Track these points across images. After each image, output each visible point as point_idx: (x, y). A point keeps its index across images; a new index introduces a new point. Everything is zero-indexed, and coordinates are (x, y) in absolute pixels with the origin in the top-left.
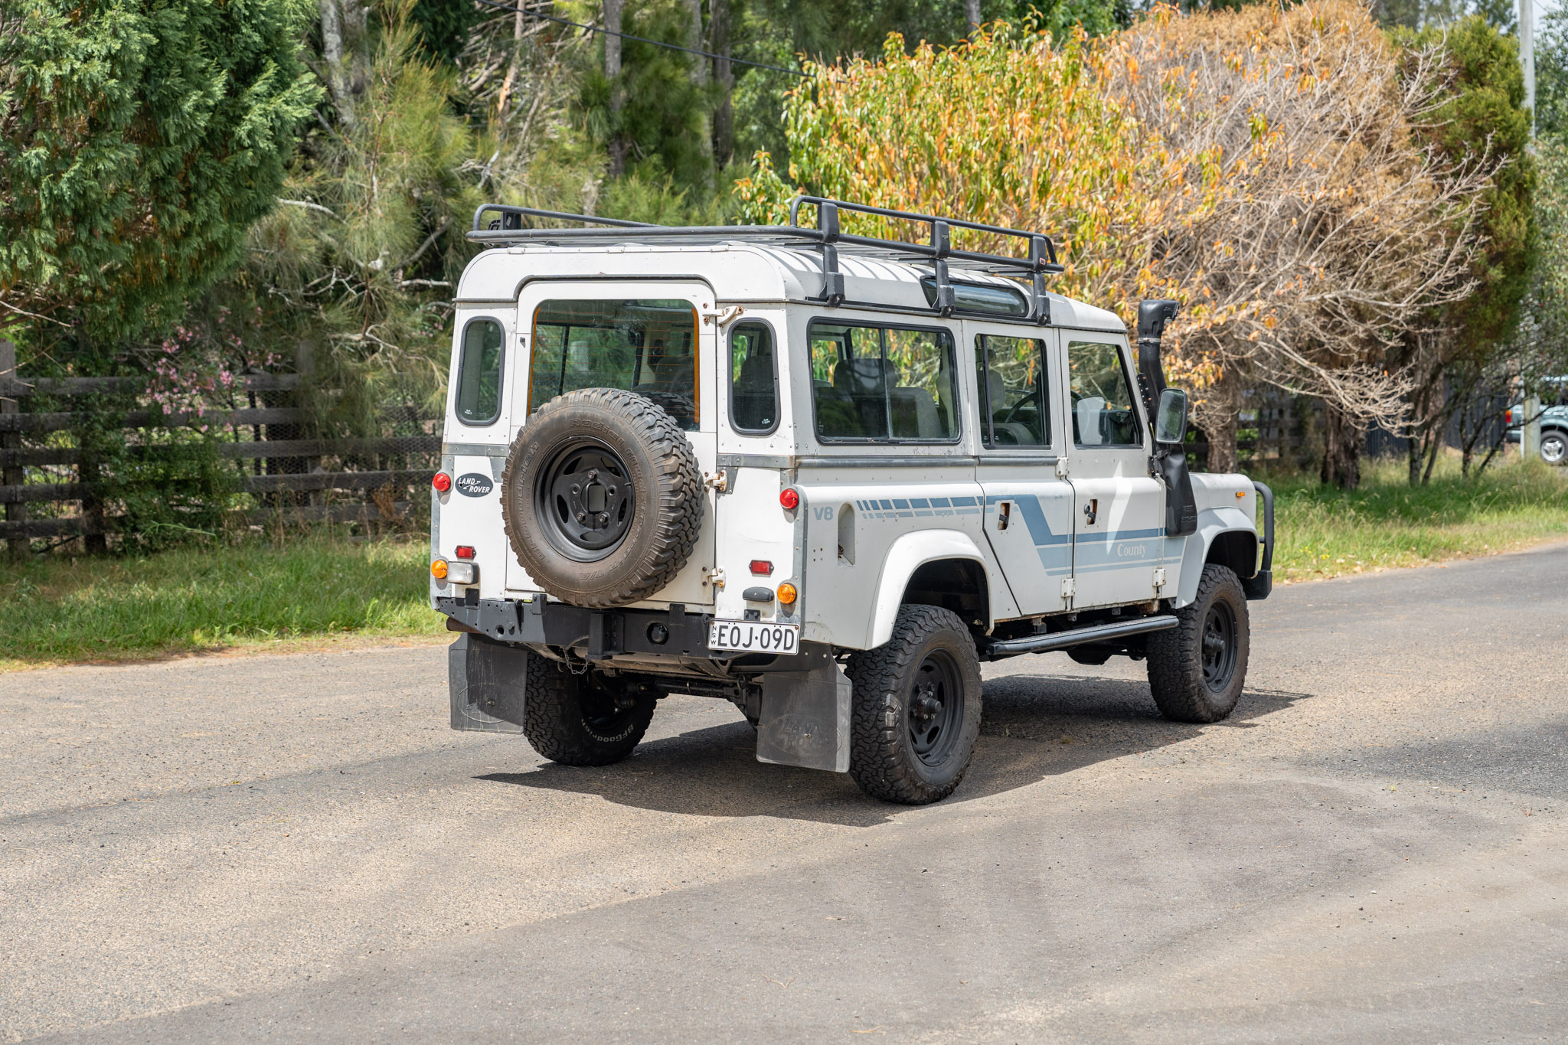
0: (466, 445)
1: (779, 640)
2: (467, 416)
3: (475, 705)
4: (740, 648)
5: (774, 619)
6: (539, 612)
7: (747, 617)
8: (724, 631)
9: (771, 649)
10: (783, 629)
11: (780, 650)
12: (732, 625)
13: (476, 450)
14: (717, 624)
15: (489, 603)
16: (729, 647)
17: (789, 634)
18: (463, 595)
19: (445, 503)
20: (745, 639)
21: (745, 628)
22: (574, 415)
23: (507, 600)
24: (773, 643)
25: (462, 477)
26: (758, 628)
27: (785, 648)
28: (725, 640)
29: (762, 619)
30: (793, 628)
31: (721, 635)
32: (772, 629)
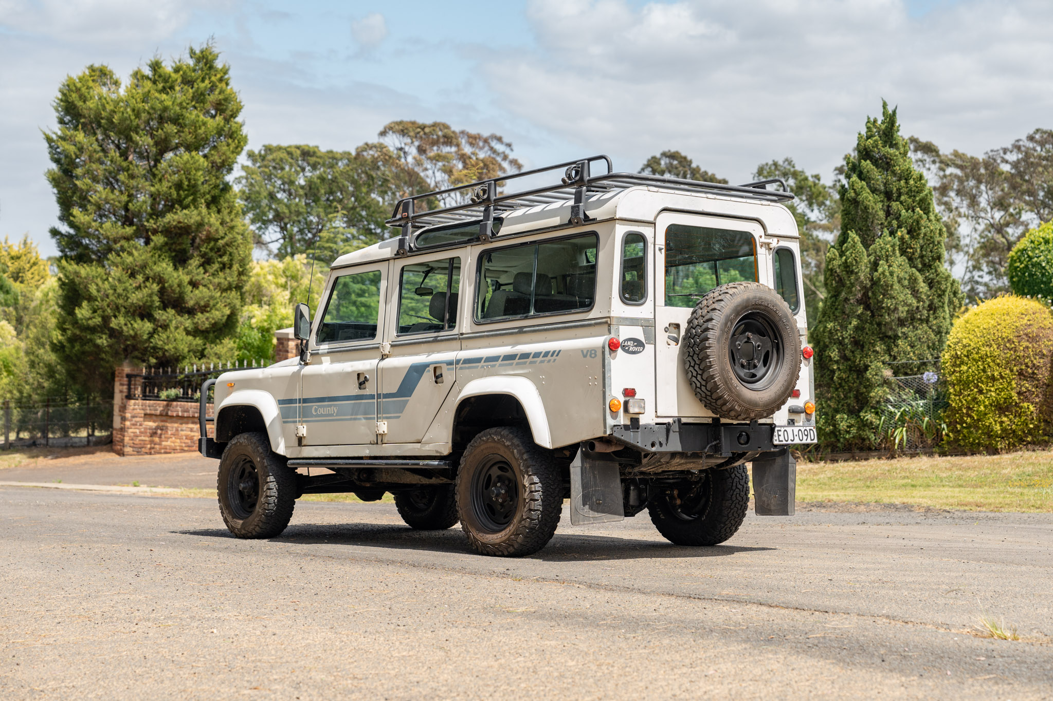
0: (627, 319)
1: (807, 435)
2: (626, 298)
3: (587, 507)
4: (789, 442)
5: (801, 424)
6: (678, 430)
7: (789, 423)
8: (780, 433)
9: (804, 442)
10: (808, 428)
11: (809, 441)
12: (783, 429)
13: (633, 322)
14: (777, 429)
15: (646, 427)
16: (784, 442)
17: (811, 432)
18: (628, 423)
19: (614, 359)
20: (791, 437)
21: (789, 429)
22: (755, 297)
23: (657, 424)
24: (805, 438)
25: (625, 341)
26: (796, 430)
27: (812, 440)
28: (782, 438)
29: (796, 424)
30: (812, 428)
31: (779, 436)
32: (803, 429)
